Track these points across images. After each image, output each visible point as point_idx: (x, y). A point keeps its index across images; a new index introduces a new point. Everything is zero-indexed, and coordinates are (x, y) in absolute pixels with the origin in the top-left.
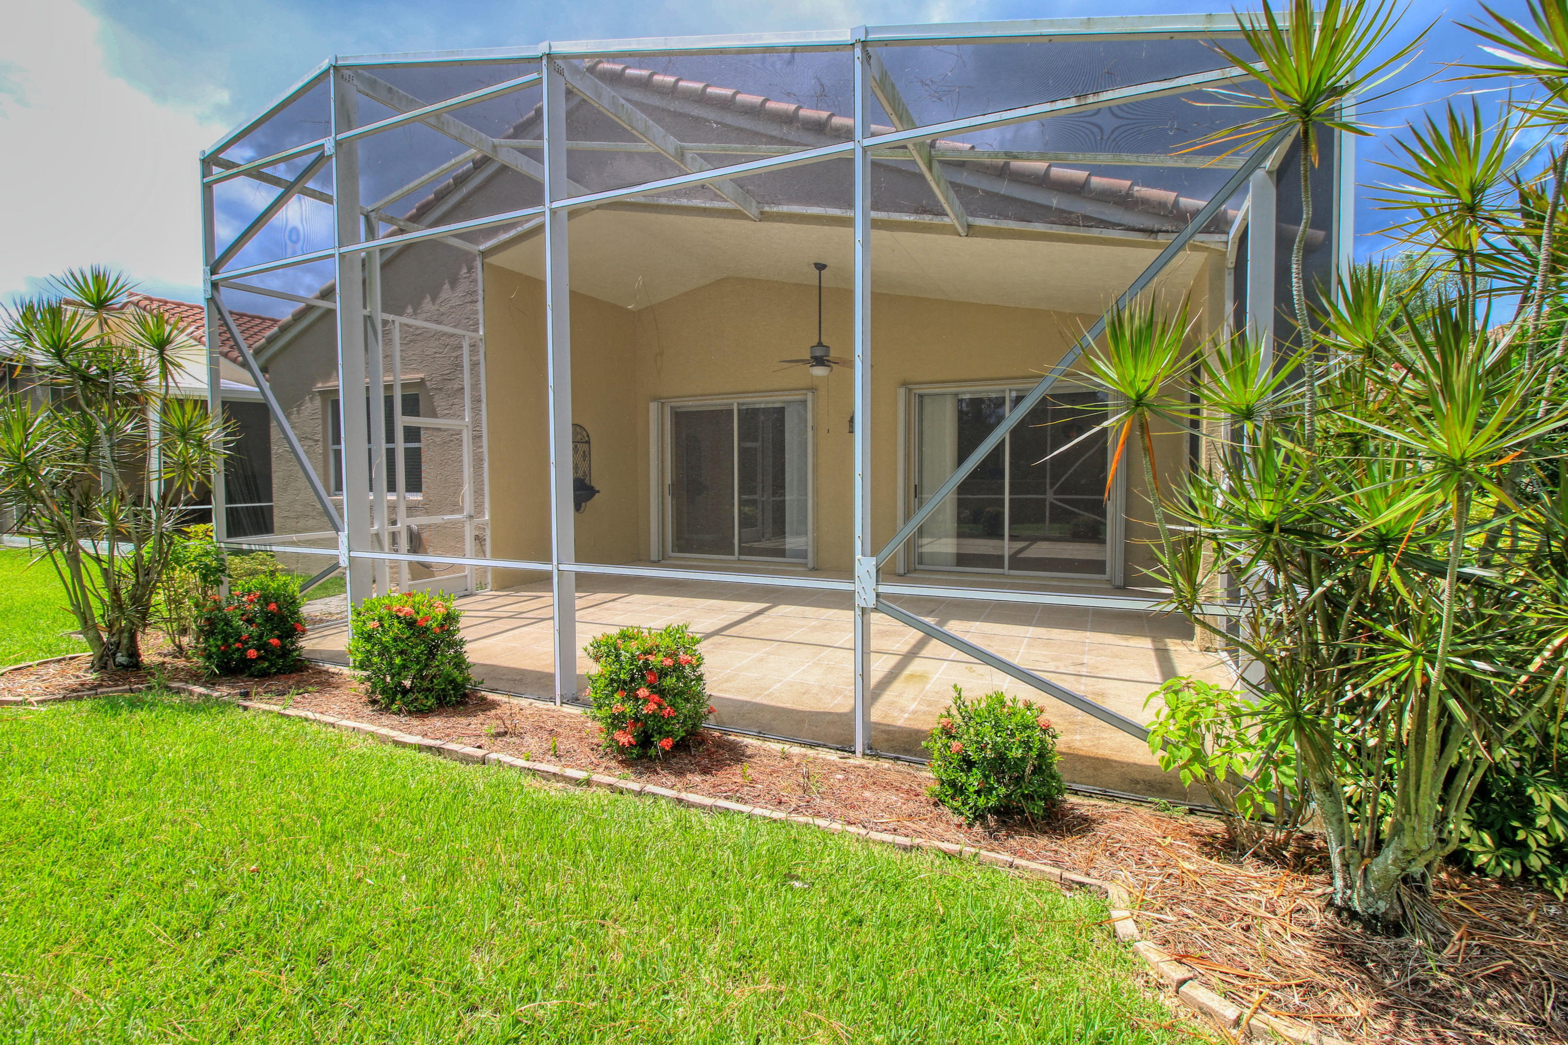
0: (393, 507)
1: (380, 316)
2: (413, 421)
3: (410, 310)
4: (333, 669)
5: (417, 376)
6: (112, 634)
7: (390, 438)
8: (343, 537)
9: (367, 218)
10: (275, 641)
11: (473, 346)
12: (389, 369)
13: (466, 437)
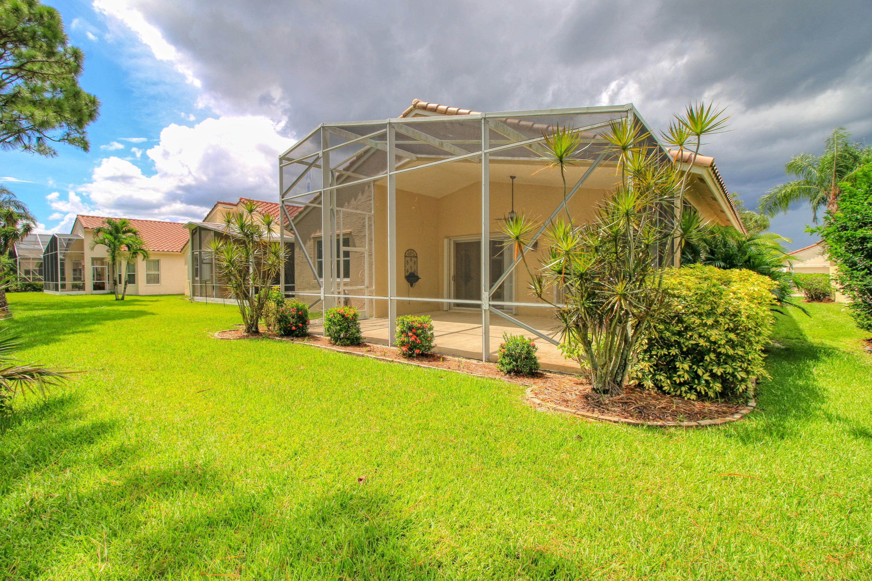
0: (339, 284)
1: (336, 209)
2: (347, 249)
3: (346, 204)
4: (318, 336)
5: (348, 231)
6: (251, 321)
7: (338, 256)
8: (322, 289)
9: (332, 172)
10: (300, 325)
11: (370, 218)
12: (338, 228)
13: (366, 255)
